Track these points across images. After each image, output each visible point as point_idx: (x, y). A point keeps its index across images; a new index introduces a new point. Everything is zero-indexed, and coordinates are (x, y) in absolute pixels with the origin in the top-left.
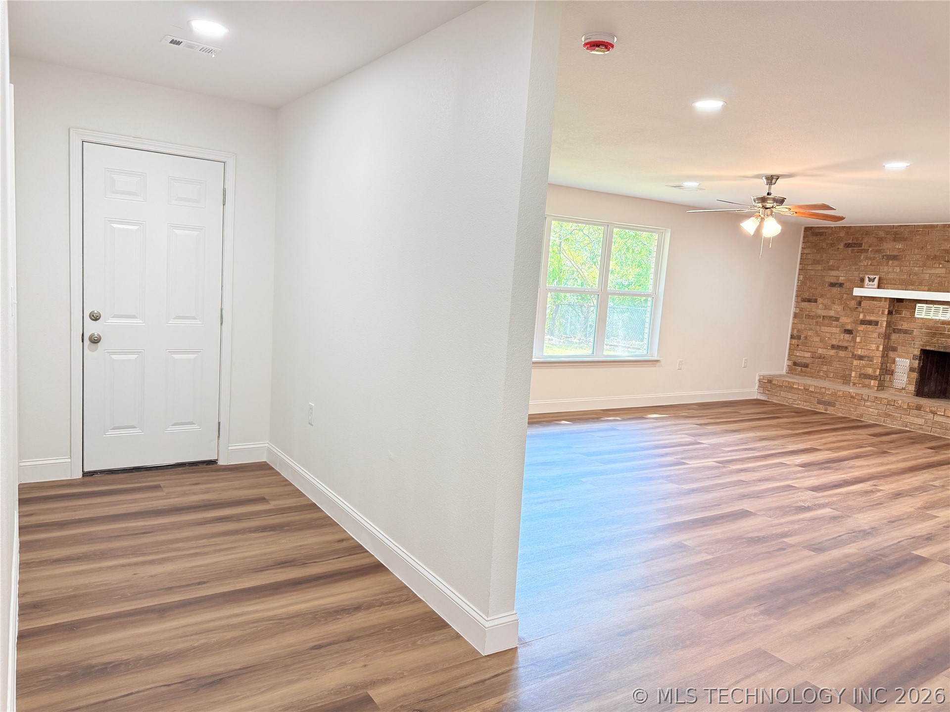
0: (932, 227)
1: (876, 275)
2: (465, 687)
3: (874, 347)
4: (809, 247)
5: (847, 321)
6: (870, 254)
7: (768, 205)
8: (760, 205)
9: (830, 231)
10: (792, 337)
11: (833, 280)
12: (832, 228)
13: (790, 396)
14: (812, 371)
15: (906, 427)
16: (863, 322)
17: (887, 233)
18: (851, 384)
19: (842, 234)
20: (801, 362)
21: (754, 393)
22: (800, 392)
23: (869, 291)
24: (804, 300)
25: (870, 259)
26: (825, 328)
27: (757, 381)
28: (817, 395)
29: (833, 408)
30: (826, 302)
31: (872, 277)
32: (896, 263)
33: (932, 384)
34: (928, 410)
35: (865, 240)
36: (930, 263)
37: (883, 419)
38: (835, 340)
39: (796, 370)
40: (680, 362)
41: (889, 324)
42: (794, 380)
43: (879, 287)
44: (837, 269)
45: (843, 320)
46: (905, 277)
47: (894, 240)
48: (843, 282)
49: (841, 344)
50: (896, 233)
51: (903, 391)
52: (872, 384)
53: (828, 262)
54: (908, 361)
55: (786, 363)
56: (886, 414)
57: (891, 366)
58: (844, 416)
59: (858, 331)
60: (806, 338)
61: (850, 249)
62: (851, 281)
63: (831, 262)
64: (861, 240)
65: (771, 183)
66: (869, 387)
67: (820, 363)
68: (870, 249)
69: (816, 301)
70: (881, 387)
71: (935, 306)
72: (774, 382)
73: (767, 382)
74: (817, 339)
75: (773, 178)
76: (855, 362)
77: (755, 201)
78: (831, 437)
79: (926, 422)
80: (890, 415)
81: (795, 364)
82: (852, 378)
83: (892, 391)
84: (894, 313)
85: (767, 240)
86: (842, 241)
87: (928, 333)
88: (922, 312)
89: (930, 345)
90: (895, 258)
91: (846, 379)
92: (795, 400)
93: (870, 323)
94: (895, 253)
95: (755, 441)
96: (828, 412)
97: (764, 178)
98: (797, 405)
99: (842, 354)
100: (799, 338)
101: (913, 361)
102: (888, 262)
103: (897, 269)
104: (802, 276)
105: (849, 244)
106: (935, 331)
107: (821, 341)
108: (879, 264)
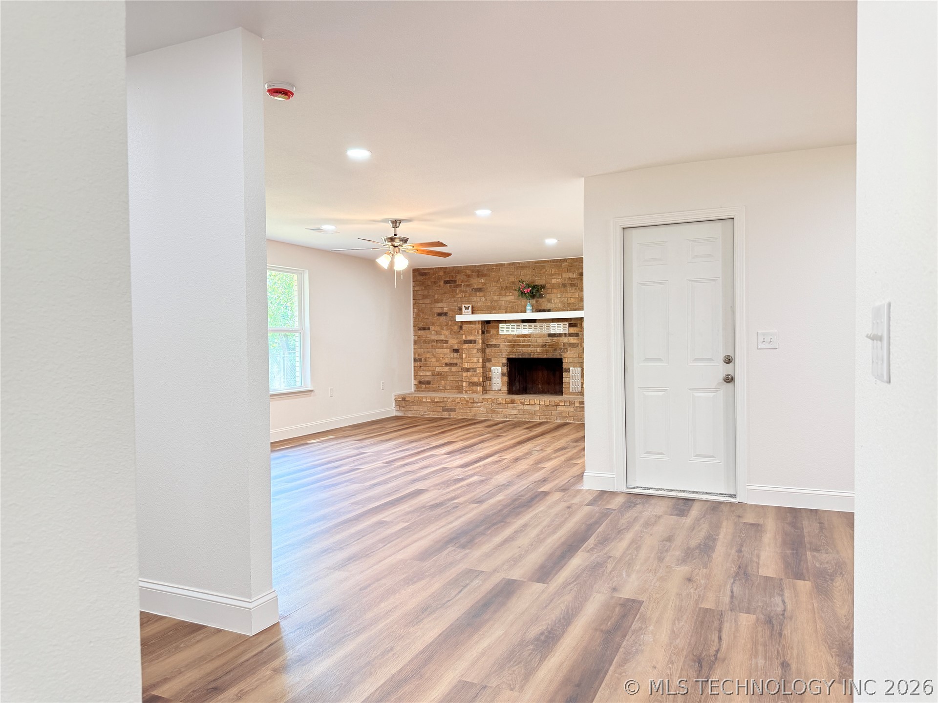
0: (502, 265)
1: (469, 304)
2: (247, 660)
3: (475, 360)
4: (418, 286)
5: (454, 342)
6: (463, 288)
7: (396, 244)
8: (390, 244)
9: (431, 271)
10: (415, 360)
11: (440, 311)
12: (433, 269)
13: (421, 408)
14: (434, 386)
15: (506, 418)
16: (466, 342)
17: (473, 271)
18: (464, 391)
19: (441, 274)
20: (424, 381)
21: (392, 410)
22: (428, 404)
23: (466, 316)
24: (420, 329)
25: (463, 292)
26: (439, 350)
27: (393, 401)
28: (441, 405)
29: (454, 413)
30: (437, 328)
31: (467, 306)
32: (482, 294)
33: (517, 384)
34: (519, 402)
35: (458, 277)
36: (503, 292)
37: (490, 415)
38: (447, 359)
39: (421, 387)
40: (331, 390)
41: (483, 340)
42: (422, 396)
43: (473, 313)
44: (441, 301)
45: (451, 342)
46: (489, 304)
47: (478, 277)
48: (447, 312)
49: (452, 361)
50: (478, 271)
51: (500, 392)
52: (478, 390)
53: (434, 297)
54: (500, 368)
55: (413, 382)
56: (492, 410)
57: (489, 374)
58: (463, 417)
59: (463, 349)
60: (425, 360)
61: (449, 285)
62: (452, 310)
63: (436, 297)
64: (456, 277)
65: (396, 226)
66: (476, 392)
67: (439, 379)
68: (463, 284)
69: (429, 329)
70: (485, 391)
71: (512, 324)
72: (407, 399)
73: (402, 400)
74: (434, 360)
75: (396, 222)
76: (465, 374)
77: (385, 241)
78: (460, 432)
79: (519, 412)
80: (495, 411)
81: (420, 382)
82: (464, 387)
83: (492, 393)
84: (485, 332)
85: (399, 273)
86: (442, 279)
87: (510, 345)
88: (505, 330)
89: (512, 354)
90: (480, 290)
91: (459, 389)
92: (425, 412)
93: (470, 342)
94: (480, 286)
95: (406, 444)
96: (451, 417)
97: (390, 222)
98: (428, 415)
99: (454, 369)
100: (420, 360)
101: (503, 368)
102: (476, 294)
103: (483, 299)
104: (416, 309)
105: (447, 281)
106: (514, 342)
107: (437, 361)
108: (470, 295)
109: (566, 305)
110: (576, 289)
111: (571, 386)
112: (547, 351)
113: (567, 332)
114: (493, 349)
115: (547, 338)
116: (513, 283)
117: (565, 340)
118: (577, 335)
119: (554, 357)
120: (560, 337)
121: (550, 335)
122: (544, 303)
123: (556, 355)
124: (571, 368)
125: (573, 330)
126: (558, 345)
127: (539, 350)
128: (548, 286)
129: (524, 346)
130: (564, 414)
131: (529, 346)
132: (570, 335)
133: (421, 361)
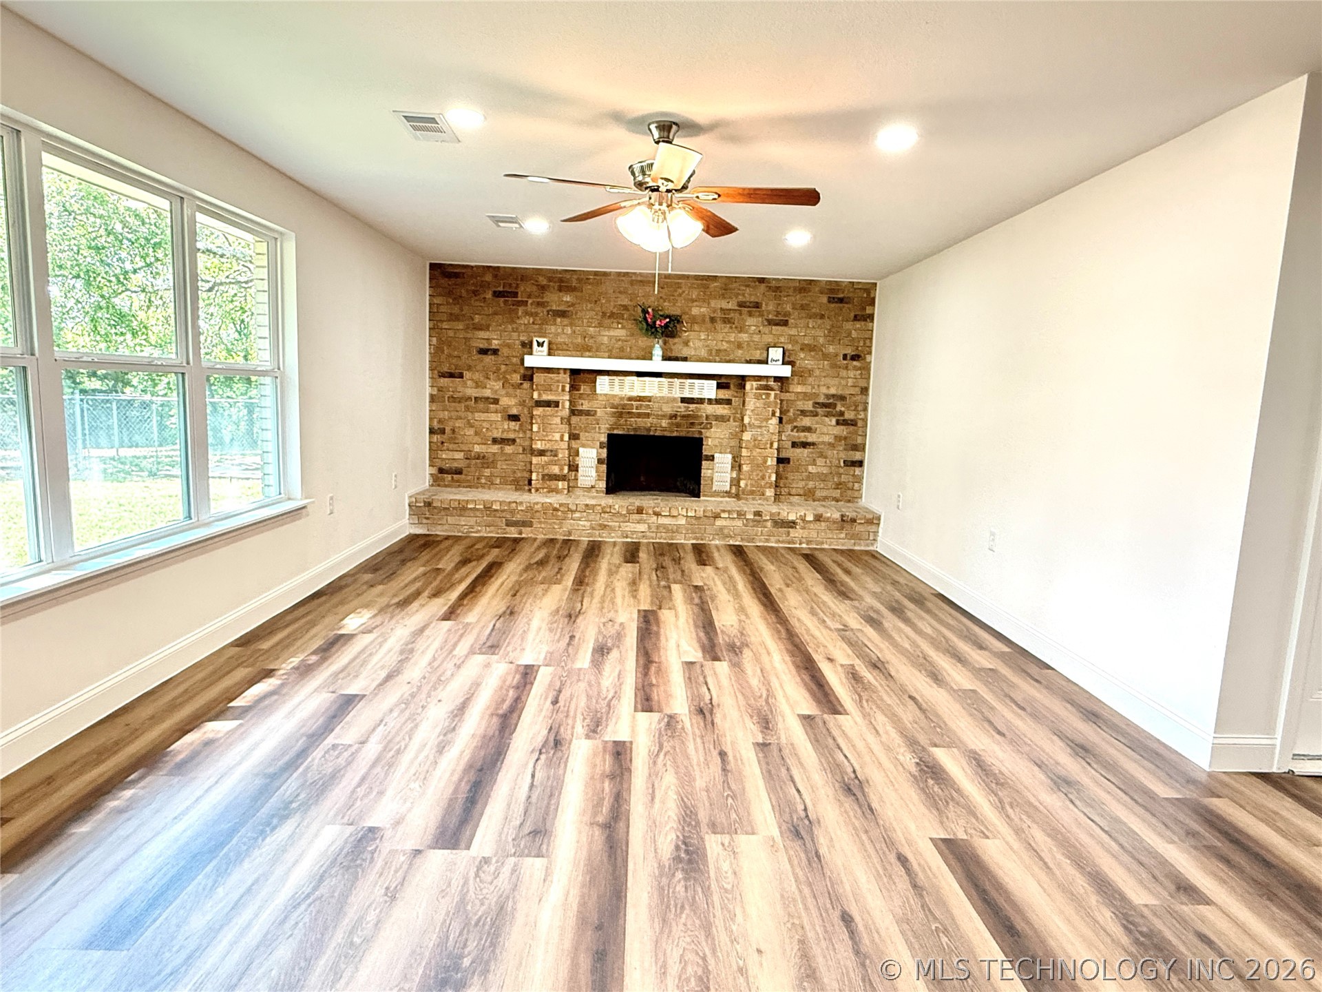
0: (605, 274)
1: (544, 337)
3: (557, 436)
4: (440, 295)
5: (510, 403)
6: (530, 308)
9: (469, 272)
10: (432, 431)
11: (483, 345)
12: (472, 267)
13: (463, 521)
14: (469, 478)
15: (627, 537)
16: (539, 404)
17: (550, 279)
18: (533, 490)
19: (488, 277)
20: (451, 468)
21: (406, 526)
22: (478, 514)
23: (540, 358)
24: (442, 375)
25: (531, 315)
26: (481, 414)
27: (407, 507)
28: (504, 514)
29: (530, 529)
30: (477, 376)
31: (541, 340)
32: (566, 321)
34: (649, 512)
35: (521, 288)
36: (607, 322)
37: (597, 532)
38: (495, 431)
39: (444, 480)
40: (331, 499)
41: (570, 402)
43: (549, 354)
44: (487, 328)
45: (505, 401)
46: (579, 340)
47: (560, 290)
48: (497, 347)
49: (505, 436)
50: (561, 280)
51: (593, 490)
52: (560, 487)
53: (472, 318)
54: (594, 451)
55: (428, 471)
56: (600, 525)
57: (576, 460)
58: (548, 537)
59: (532, 417)
60: (453, 431)
61: (502, 299)
62: (508, 346)
64: (517, 288)
66: (556, 491)
67: (480, 465)
68: (530, 301)
69: (461, 376)
70: (569, 489)
71: (619, 378)
72: (435, 505)
73: (423, 506)
74: (471, 432)
75: (670, 127)
76: (535, 460)
79: (649, 527)
80: (605, 526)
81: (441, 471)
82: (533, 482)
83: (578, 492)
84: (574, 389)
86: (489, 288)
87: (615, 413)
88: (604, 387)
89: (617, 429)
90: (563, 314)
92: (472, 527)
93: (548, 404)
94: (562, 308)
96: (523, 536)
98: (476, 532)
99: (509, 449)
100: (443, 431)
101: (600, 450)
102: (555, 320)
103: (569, 330)
104: (434, 339)
105: (500, 292)
106: (622, 410)
107: (476, 433)
108: (544, 322)
109: (714, 352)
110: (731, 328)
111: (715, 483)
112: (678, 425)
113: (713, 396)
114: (583, 418)
115: (680, 404)
116: (625, 308)
117: (710, 409)
118: (728, 402)
119: (690, 435)
120: (702, 403)
121: (684, 400)
122: (677, 346)
123: (693, 432)
124: (716, 455)
125: (724, 394)
126: (696, 417)
127: (664, 423)
128: (685, 317)
129: (639, 415)
130: (726, 531)
131: (648, 415)
132: (718, 401)
133: (444, 433)
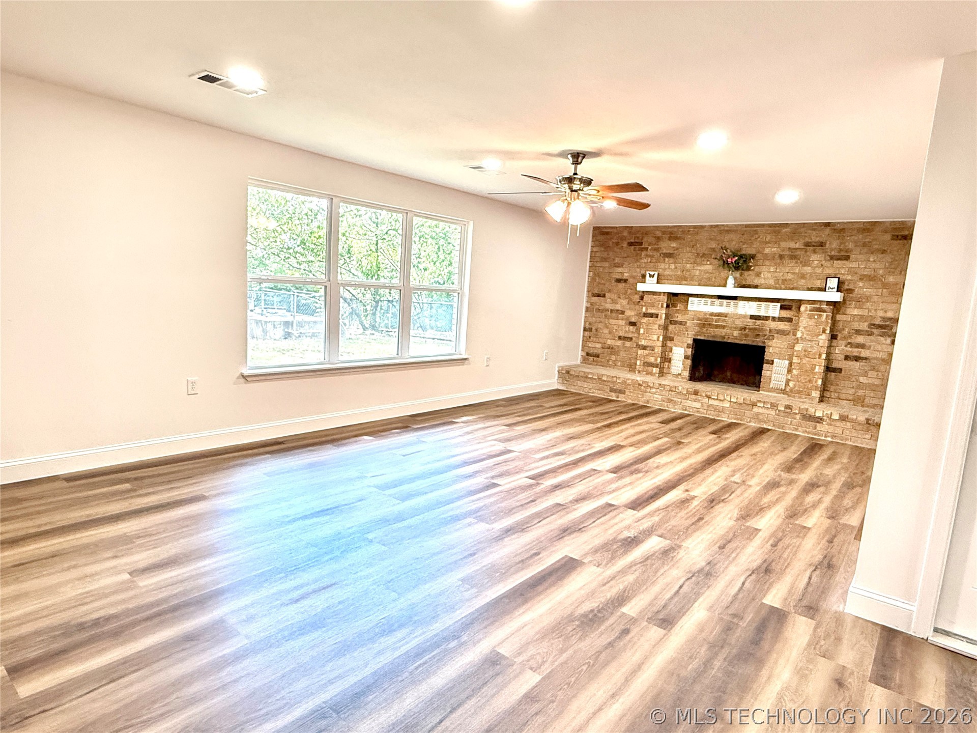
0: (702, 227)
1: (656, 271)
3: (655, 337)
4: (596, 246)
5: (631, 314)
6: (649, 253)
7: (575, 187)
8: (566, 186)
9: (615, 230)
10: (585, 330)
11: (619, 277)
12: (617, 227)
13: (586, 385)
14: (603, 360)
15: (686, 410)
16: (646, 315)
17: (664, 233)
18: (637, 372)
19: (625, 234)
20: (592, 353)
21: (554, 383)
22: (595, 381)
23: (650, 285)
24: (594, 295)
25: (650, 256)
26: (613, 320)
27: (557, 373)
28: (609, 384)
29: (623, 395)
30: (613, 296)
31: (652, 273)
32: (672, 260)
33: (701, 369)
34: (704, 395)
35: (645, 239)
36: (698, 260)
37: (666, 404)
38: (621, 332)
39: (588, 360)
40: (488, 358)
41: (667, 315)
42: (588, 370)
43: (658, 283)
44: (621, 265)
45: (629, 313)
46: (679, 273)
47: (669, 239)
48: (627, 278)
49: (626, 335)
50: (671, 233)
51: (680, 377)
52: (654, 371)
53: (614, 260)
54: (683, 349)
55: (580, 353)
56: (668, 399)
57: (668, 355)
58: (633, 402)
59: (641, 324)
60: (597, 330)
61: (633, 247)
62: (634, 277)
63: (617, 260)
64: (642, 239)
65: (577, 161)
66: (651, 374)
67: (609, 353)
68: (650, 248)
69: (604, 296)
70: (662, 374)
71: (704, 299)
72: (571, 373)
73: (566, 373)
74: (606, 331)
75: (579, 156)
76: (640, 352)
77: (560, 182)
78: (629, 429)
79: (702, 406)
80: (672, 400)
81: (588, 354)
82: (637, 367)
83: (670, 377)
84: (671, 306)
85: (574, 228)
86: (625, 240)
87: (699, 324)
88: (695, 306)
89: (700, 335)
90: (670, 255)
91: (632, 368)
92: (590, 389)
93: (651, 315)
94: (670, 251)
96: (619, 399)
97: (569, 155)
98: (592, 393)
99: (628, 344)
100: (591, 330)
101: (687, 350)
102: (664, 260)
103: (673, 266)
104: (591, 273)
105: (632, 243)
106: (705, 322)
107: (610, 333)
108: (658, 261)
109: (780, 281)
110: (797, 263)
111: (773, 382)
112: (746, 335)
113: (777, 315)
114: (678, 326)
115: (749, 320)
116: (713, 250)
117: (773, 325)
118: (790, 320)
119: (754, 344)
120: (767, 320)
121: (752, 317)
122: (750, 277)
123: (758, 342)
124: (775, 360)
125: (786, 314)
126: (761, 330)
127: (736, 333)
128: (759, 256)
129: (717, 326)
130: (761, 417)
131: (724, 327)
132: (781, 319)
133: (591, 331)
